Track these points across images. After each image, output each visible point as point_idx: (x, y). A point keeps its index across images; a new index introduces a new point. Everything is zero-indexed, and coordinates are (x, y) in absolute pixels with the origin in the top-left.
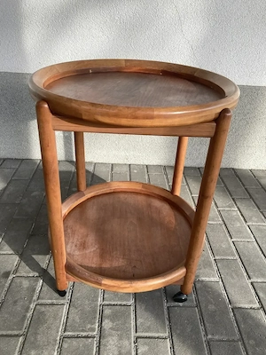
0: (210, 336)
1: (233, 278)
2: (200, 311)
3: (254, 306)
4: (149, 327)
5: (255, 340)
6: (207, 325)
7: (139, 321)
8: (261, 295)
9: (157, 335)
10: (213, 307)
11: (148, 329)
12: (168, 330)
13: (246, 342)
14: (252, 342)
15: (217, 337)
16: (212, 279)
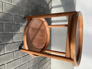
0: (4, 24)
1: (22, 36)
2: (11, 24)
3: (14, 40)
4: (6, 7)
5: (4, 37)
6: (8, 25)
7: (8, 4)
8: (17, 43)
9: (4, 8)
10: (13, 28)
11: (5, 6)
12: (5, 12)
13: (3, 35)
14: (3, 36)
15: (4, 26)
16: (21, 30)
